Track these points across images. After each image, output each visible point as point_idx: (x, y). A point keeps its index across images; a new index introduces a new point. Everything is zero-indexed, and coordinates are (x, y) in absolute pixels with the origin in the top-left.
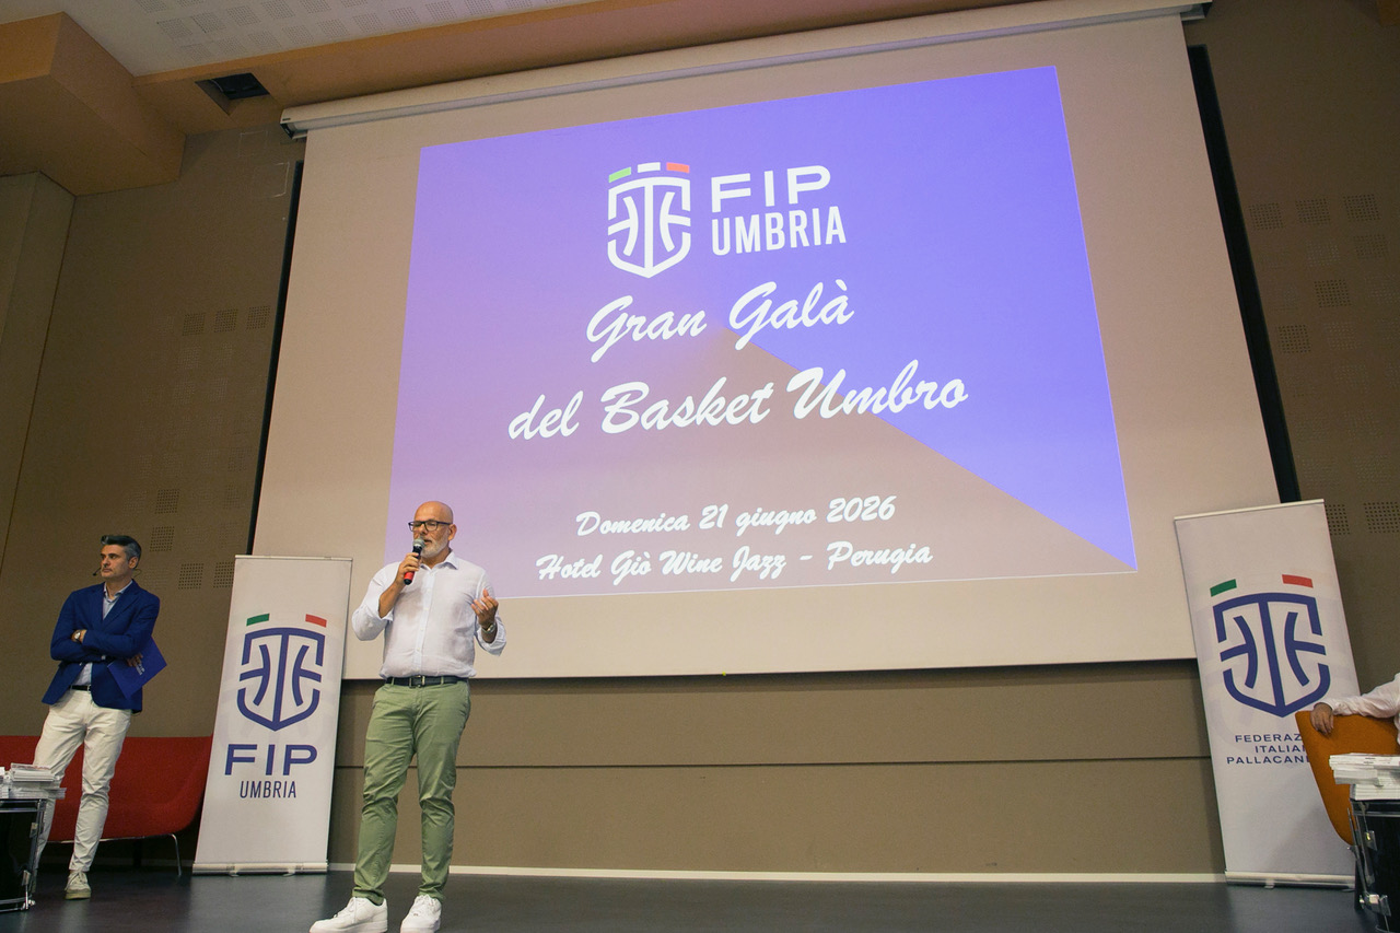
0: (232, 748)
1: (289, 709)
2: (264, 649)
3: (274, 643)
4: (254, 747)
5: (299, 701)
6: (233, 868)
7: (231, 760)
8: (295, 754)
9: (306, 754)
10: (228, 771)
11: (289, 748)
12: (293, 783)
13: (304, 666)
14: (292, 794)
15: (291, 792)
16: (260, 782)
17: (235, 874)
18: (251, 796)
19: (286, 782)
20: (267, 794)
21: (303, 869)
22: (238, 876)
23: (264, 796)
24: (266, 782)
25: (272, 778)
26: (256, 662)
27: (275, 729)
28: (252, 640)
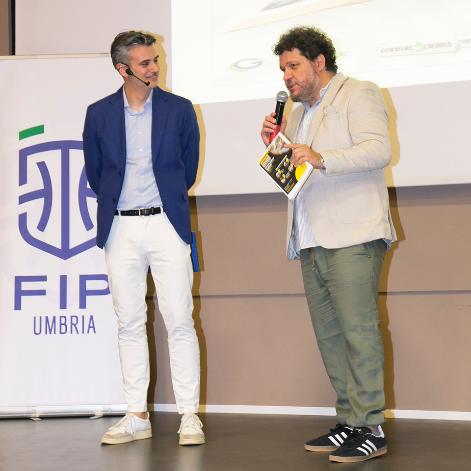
0: (19, 280)
1: (78, 234)
2: (42, 166)
3: (53, 159)
4: (43, 278)
5: (89, 225)
6: (35, 411)
7: (19, 293)
8: (91, 285)
9: (102, 285)
10: (18, 306)
11: (83, 279)
12: (92, 318)
14: (91, 330)
15: (90, 327)
16: (54, 318)
17: (36, 417)
18: (46, 333)
19: (83, 316)
20: (63, 331)
21: (112, 411)
22: (40, 419)
23: (61, 333)
24: (61, 317)
25: (67, 313)
26: (35, 182)
27: (65, 259)
28: (28, 157)
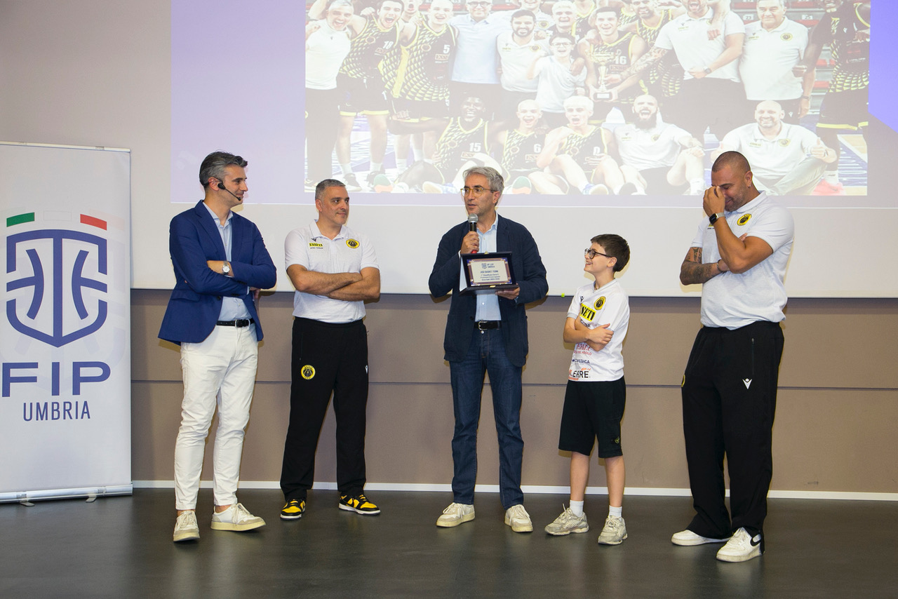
0: (7, 367)
1: (72, 322)
2: (33, 254)
4: (35, 365)
5: (83, 313)
6: (25, 496)
7: (8, 380)
8: (84, 372)
9: (98, 372)
10: (6, 393)
11: (77, 366)
12: (86, 403)
13: (84, 275)
14: (86, 415)
15: (83, 413)
16: (46, 404)
17: (26, 502)
18: (37, 419)
19: (77, 403)
20: (56, 416)
21: (106, 493)
22: (33, 504)
23: (53, 419)
24: (53, 403)
25: (60, 399)
26: (25, 269)
27: (58, 346)
28: (17, 244)
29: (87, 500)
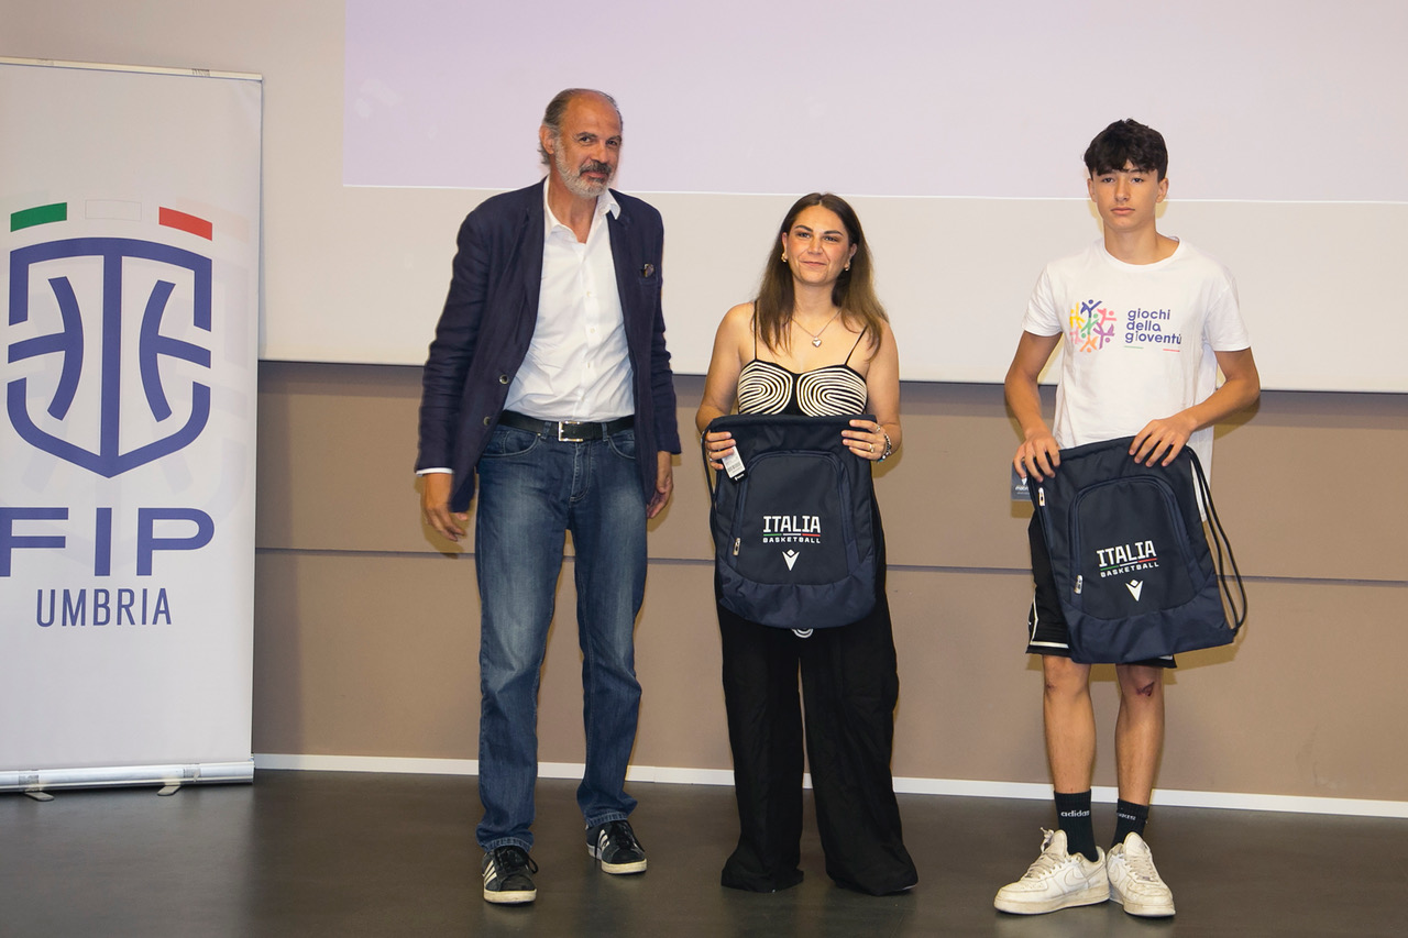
0: (8, 515)
1: (138, 429)
2: (62, 287)
4: (61, 514)
5: (161, 409)
6: (36, 779)
7: (8, 542)
8: (161, 529)
9: (190, 529)
11: (147, 517)
12: (163, 593)
13: (166, 330)
14: (162, 617)
15: (158, 612)
16: (83, 593)
17: (40, 791)
18: (64, 624)
19: (145, 591)
20: (102, 618)
21: (200, 777)
22: (50, 796)
23: (96, 623)
24: (97, 592)
25: (111, 583)
26: (45, 317)
27: (109, 476)
28: (30, 265)
29: (161, 792)
